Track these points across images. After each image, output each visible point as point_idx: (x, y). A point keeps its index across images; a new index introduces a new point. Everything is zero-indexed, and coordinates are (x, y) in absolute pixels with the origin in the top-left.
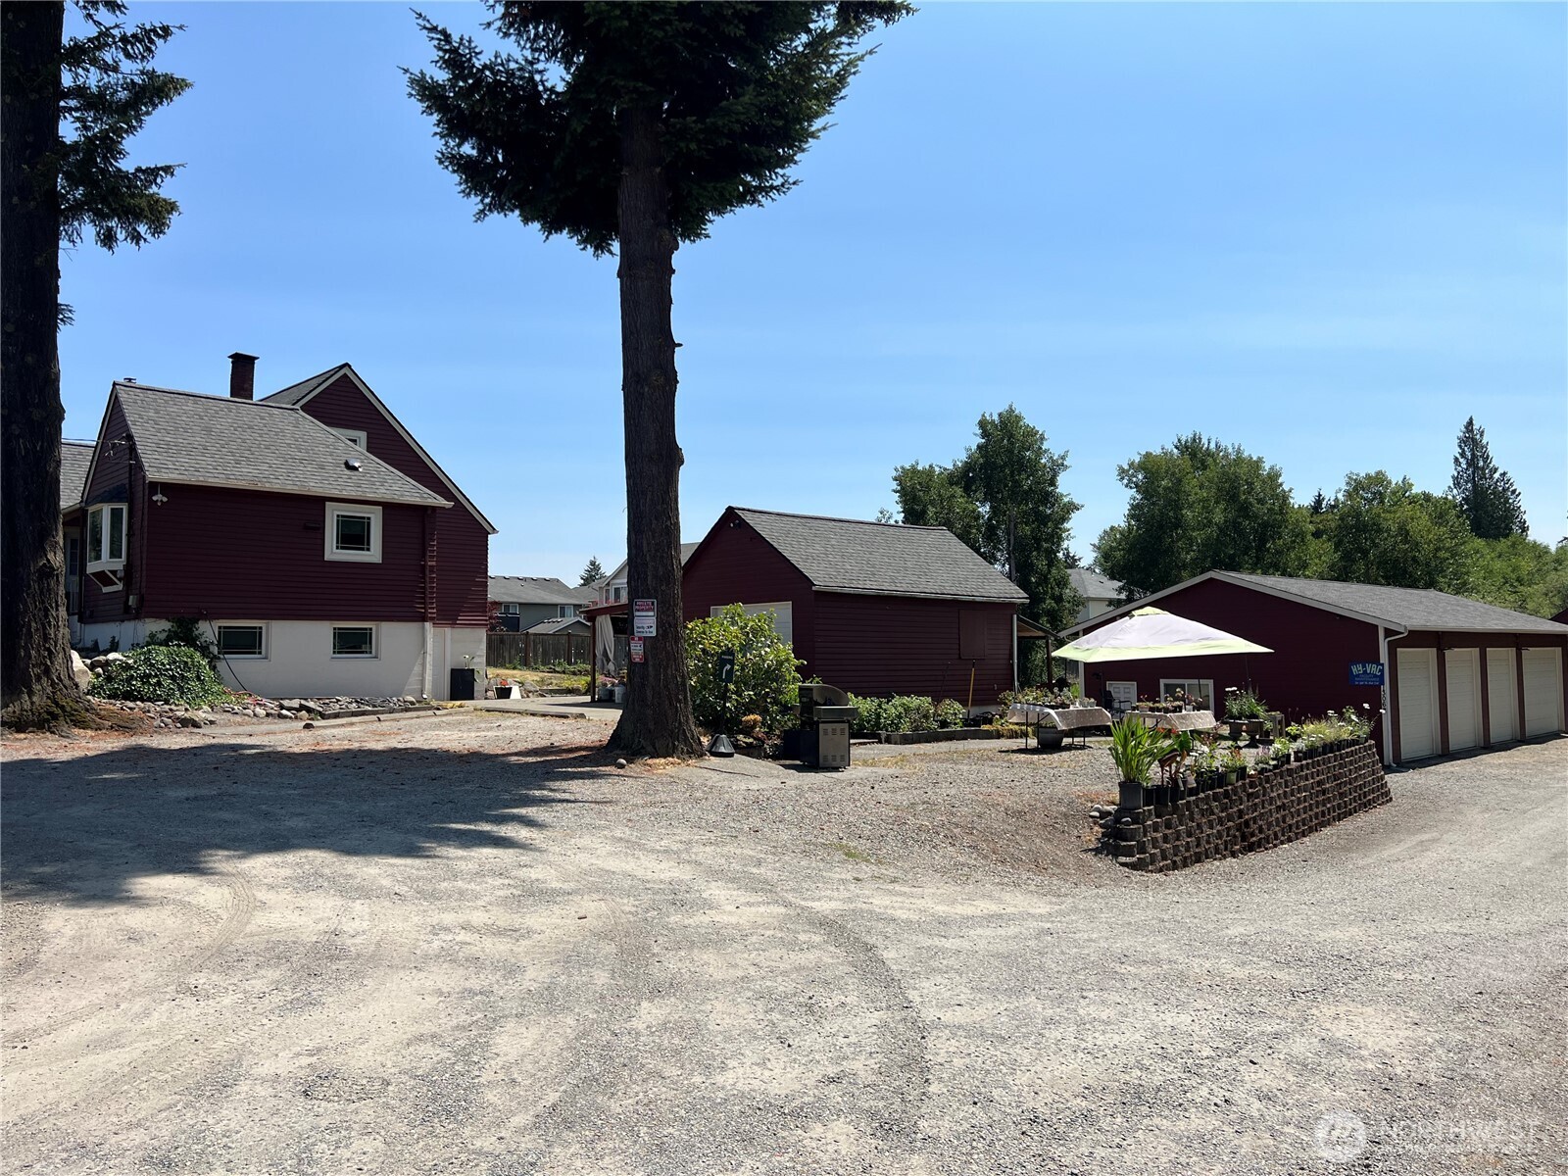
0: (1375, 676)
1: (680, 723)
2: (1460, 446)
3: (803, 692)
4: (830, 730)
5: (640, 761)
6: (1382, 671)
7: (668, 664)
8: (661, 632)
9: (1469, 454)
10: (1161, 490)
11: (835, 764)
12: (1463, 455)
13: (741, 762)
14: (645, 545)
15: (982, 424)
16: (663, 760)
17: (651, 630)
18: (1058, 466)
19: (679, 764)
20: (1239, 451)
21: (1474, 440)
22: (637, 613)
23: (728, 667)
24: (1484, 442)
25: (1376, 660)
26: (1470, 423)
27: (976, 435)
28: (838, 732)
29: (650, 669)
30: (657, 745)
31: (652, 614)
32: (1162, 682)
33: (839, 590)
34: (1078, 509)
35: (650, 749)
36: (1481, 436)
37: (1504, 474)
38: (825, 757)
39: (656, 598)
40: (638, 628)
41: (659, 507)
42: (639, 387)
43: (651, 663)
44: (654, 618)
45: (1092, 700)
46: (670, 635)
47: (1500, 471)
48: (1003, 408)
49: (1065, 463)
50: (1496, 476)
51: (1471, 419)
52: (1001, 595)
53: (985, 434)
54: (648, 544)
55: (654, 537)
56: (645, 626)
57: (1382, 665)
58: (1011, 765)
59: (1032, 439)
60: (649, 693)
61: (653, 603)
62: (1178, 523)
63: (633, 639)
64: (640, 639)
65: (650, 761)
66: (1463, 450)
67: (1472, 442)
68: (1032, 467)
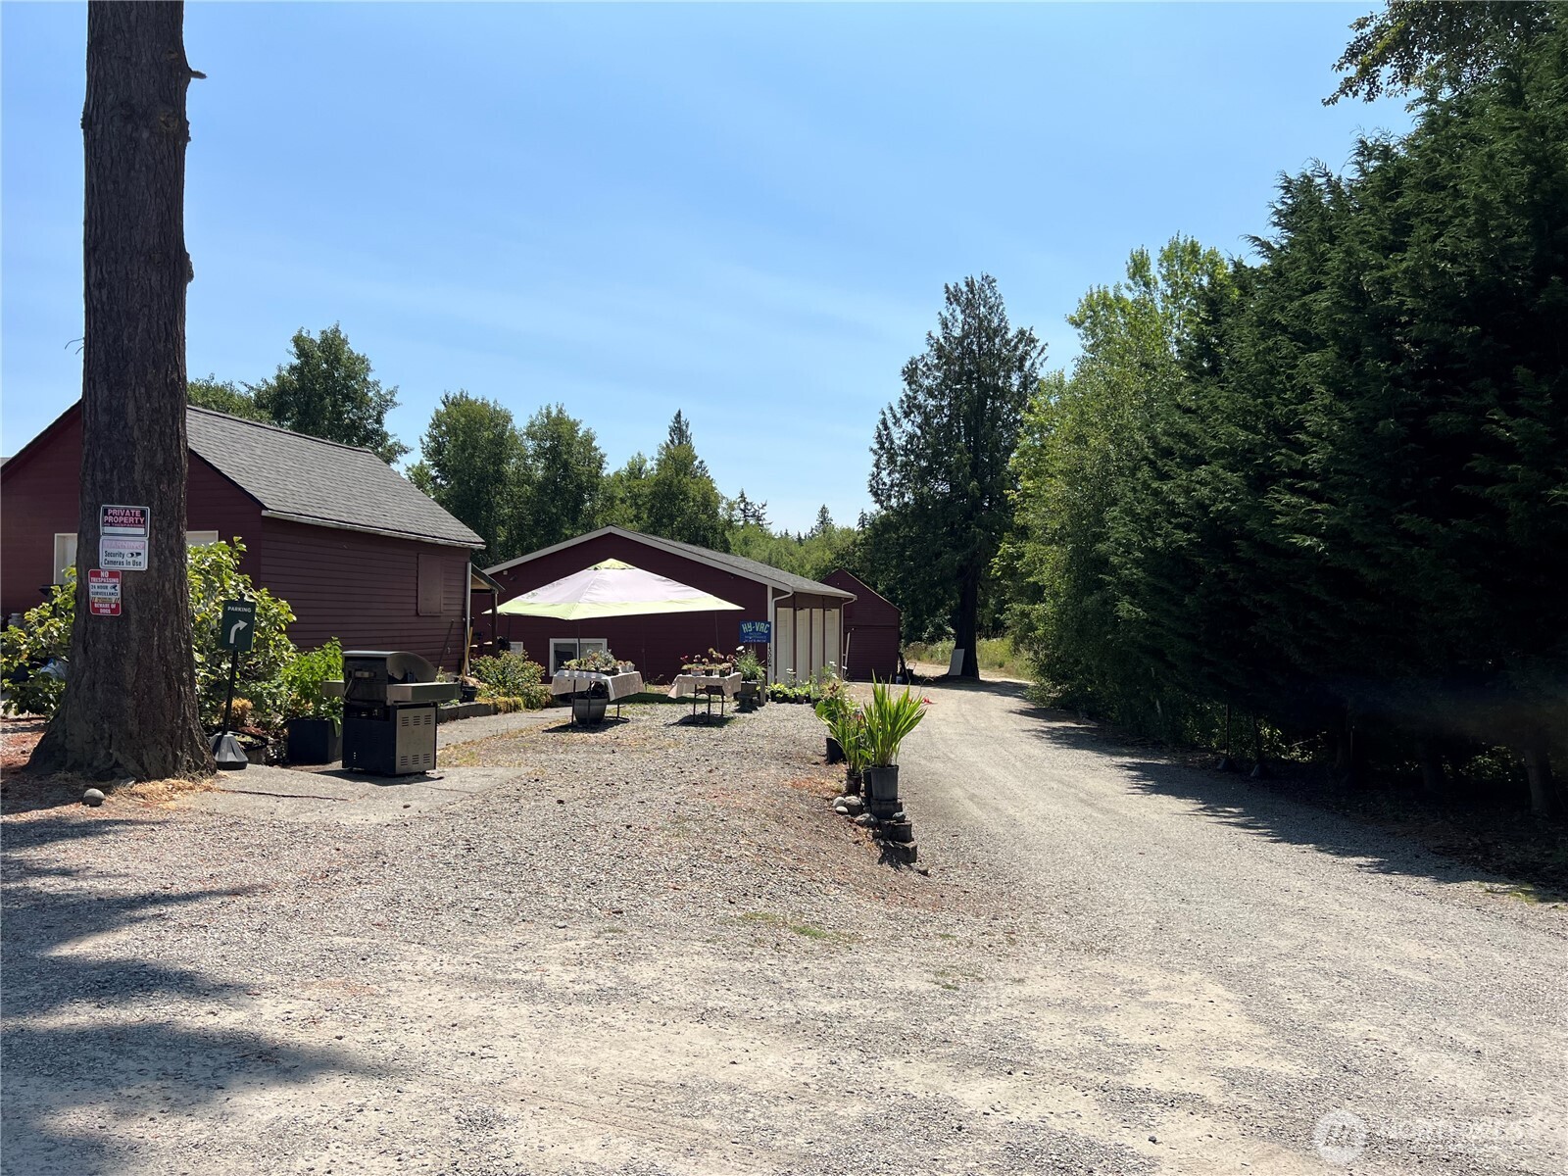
0: (763, 634)
1: (185, 719)
2: (671, 435)
3: (350, 662)
4: (411, 719)
5: (122, 789)
6: (769, 629)
7: (165, 618)
8: (156, 564)
9: (677, 442)
10: (482, 442)
11: (415, 768)
12: (672, 442)
13: (259, 775)
14: (131, 407)
15: (298, 341)
16: (160, 785)
17: (139, 559)
18: (386, 403)
19: (191, 788)
20: (560, 411)
21: (680, 429)
22: (108, 529)
23: (242, 625)
24: (689, 433)
25: (765, 620)
26: (679, 415)
27: (290, 352)
28: (422, 721)
29: (133, 627)
30: (145, 758)
31: (141, 531)
32: (552, 641)
33: (295, 518)
34: (406, 452)
35: (132, 766)
36: (687, 427)
37: (701, 462)
38: (404, 758)
39: (150, 504)
40: (108, 554)
41: (160, 346)
42: (129, 127)
43: (134, 617)
44: (146, 539)
45: (629, 663)
46: (172, 570)
47: (699, 459)
48: (328, 326)
49: (395, 399)
50: (696, 463)
51: (679, 412)
52: (460, 538)
53: (302, 353)
54: (138, 409)
55: (149, 397)
56: (127, 552)
57: (770, 623)
58: (567, 747)
59: (357, 367)
60: (129, 671)
61: (143, 513)
62: (499, 478)
63: (97, 575)
64: (113, 574)
65: (140, 788)
66: (673, 438)
67: (679, 430)
68: (358, 400)
